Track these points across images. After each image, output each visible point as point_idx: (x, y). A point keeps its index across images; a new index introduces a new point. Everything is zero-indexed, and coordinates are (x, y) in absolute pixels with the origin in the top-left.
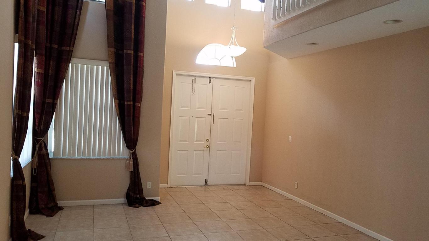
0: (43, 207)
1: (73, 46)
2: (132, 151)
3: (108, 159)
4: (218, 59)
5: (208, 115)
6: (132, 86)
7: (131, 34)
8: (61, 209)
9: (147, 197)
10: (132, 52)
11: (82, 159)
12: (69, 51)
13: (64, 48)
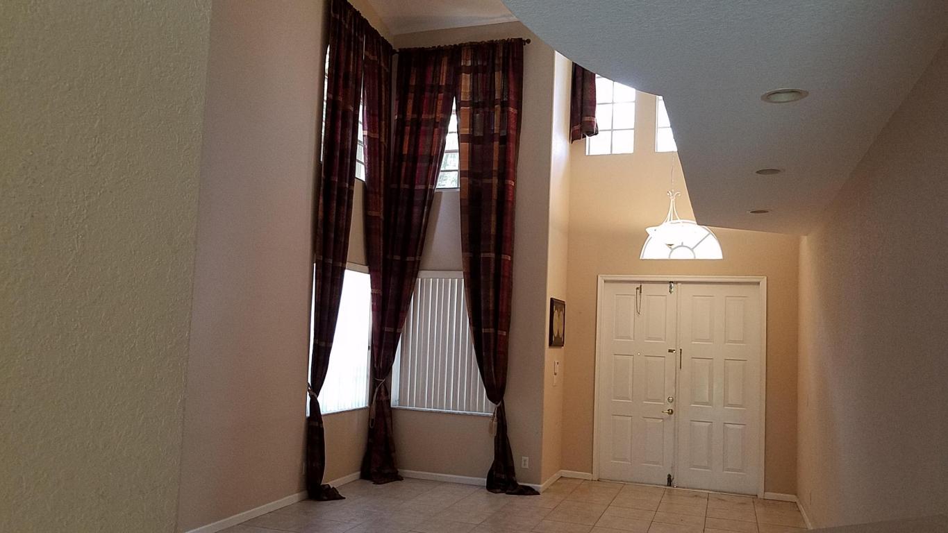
0: (375, 471)
1: (420, 255)
2: (497, 404)
3: (465, 415)
4: (689, 248)
5: (670, 351)
6: (491, 305)
7: (490, 229)
8: (400, 478)
9: (521, 482)
10: (493, 255)
11: (431, 412)
12: (414, 262)
13: (408, 259)
